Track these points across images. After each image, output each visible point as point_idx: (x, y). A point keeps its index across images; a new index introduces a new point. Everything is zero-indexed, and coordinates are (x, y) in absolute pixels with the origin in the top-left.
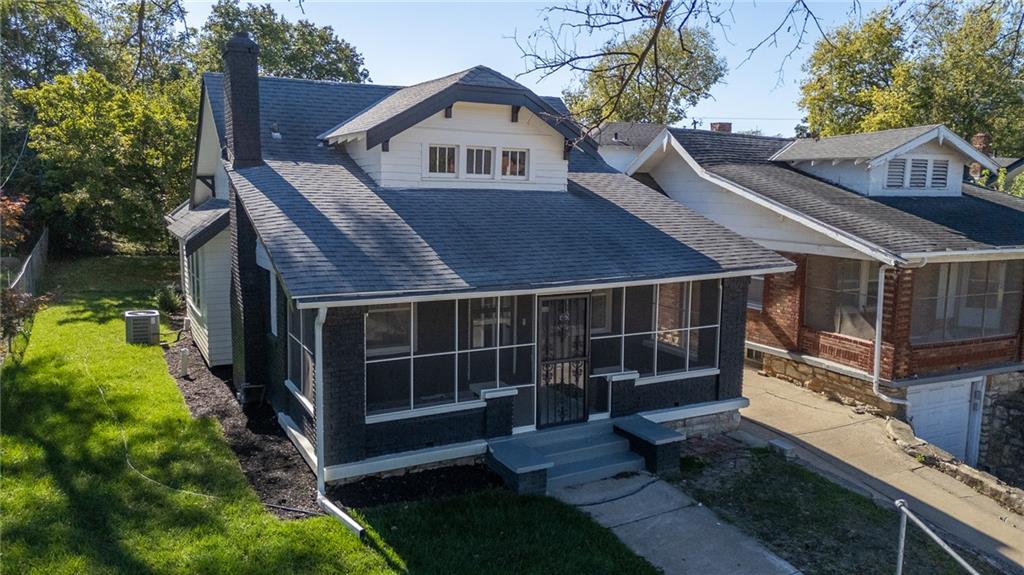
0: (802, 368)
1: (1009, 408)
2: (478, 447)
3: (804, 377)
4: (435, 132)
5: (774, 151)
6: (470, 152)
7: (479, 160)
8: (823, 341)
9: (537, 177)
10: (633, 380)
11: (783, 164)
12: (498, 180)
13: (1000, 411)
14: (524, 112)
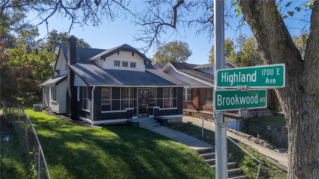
0: (200, 114)
1: (244, 121)
2: (125, 120)
3: (200, 116)
4: (115, 57)
5: (194, 67)
6: (123, 62)
7: (125, 64)
8: (204, 107)
9: (138, 68)
10: (158, 109)
11: (196, 70)
12: (129, 68)
13: (243, 122)
14: (135, 54)
